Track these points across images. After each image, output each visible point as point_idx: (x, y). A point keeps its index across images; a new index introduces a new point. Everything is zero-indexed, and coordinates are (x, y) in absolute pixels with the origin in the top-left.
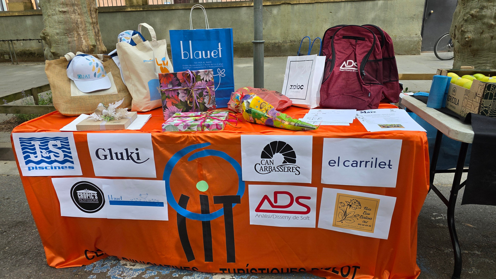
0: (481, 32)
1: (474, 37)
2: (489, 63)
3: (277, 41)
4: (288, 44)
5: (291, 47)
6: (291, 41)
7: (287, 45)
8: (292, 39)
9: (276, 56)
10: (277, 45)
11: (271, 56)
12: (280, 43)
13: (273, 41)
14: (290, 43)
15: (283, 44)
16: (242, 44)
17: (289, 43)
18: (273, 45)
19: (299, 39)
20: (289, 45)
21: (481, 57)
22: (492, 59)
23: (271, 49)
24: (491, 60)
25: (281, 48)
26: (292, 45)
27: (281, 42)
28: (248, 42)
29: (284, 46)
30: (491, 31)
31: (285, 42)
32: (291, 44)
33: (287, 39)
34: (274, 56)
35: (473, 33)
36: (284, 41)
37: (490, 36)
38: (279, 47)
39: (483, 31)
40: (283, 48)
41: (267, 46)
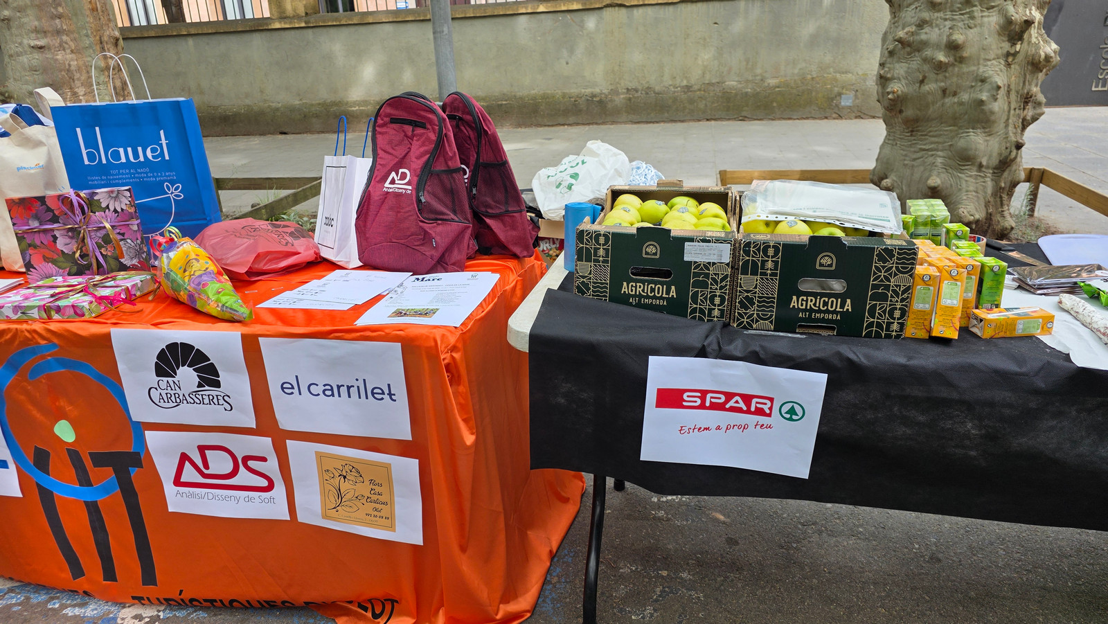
0: (921, 78)
1: (905, 90)
2: (942, 151)
3: (597, 90)
4: (622, 96)
5: (628, 102)
6: (628, 89)
7: (620, 99)
8: (631, 86)
9: (597, 124)
10: (598, 99)
11: (583, 124)
12: (604, 94)
13: (589, 91)
14: (627, 93)
15: (610, 96)
16: (521, 98)
17: (623, 93)
18: (588, 100)
19: (647, 86)
20: (623, 98)
21: (926, 135)
22: (947, 140)
23: (585, 109)
24: (945, 142)
25: (606, 107)
26: (630, 99)
27: (605, 91)
28: (533, 92)
29: (611, 101)
30: (940, 77)
31: (615, 92)
32: (628, 96)
33: (619, 85)
34: (592, 124)
35: (903, 82)
36: (612, 90)
37: (941, 88)
38: (601, 102)
39: (925, 77)
40: (609, 106)
41: (575, 101)
